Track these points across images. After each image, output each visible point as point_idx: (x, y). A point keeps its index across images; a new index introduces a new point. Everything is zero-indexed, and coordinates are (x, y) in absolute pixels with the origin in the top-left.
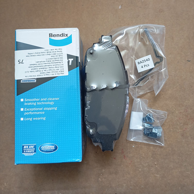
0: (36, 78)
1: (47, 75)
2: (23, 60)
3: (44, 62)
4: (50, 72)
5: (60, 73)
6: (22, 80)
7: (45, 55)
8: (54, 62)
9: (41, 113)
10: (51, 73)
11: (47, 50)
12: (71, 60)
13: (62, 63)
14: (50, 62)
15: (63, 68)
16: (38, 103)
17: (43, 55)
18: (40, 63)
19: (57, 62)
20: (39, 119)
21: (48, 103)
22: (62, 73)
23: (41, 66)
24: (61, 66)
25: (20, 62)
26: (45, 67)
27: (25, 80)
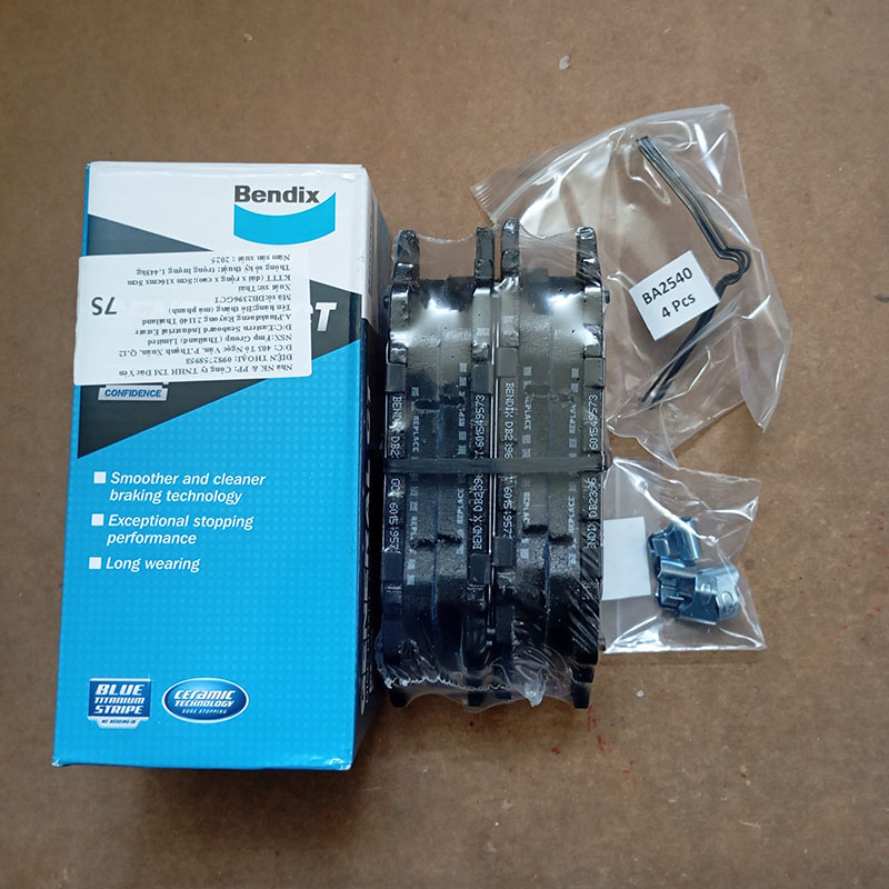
0: (166, 383)
1: (218, 370)
2: (113, 299)
3: (204, 314)
4: (230, 360)
5: (276, 363)
6: (104, 386)
7: (214, 280)
8: (250, 314)
9: (180, 539)
10: (233, 364)
11: (223, 260)
12: (326, 308)
13: (285, 322)
14: (235, 314)
15: (288, 342)
16: (171, 496)
17: (205, 280)
18: (186, 315)
19: (263, 313)
20: (170, 565)
21: (216, 497)
22: (283, 363)
23: (190, 331)
24: (281, 333)
25: (100, 308)
26: (209, 335)
27: (118, 388)
